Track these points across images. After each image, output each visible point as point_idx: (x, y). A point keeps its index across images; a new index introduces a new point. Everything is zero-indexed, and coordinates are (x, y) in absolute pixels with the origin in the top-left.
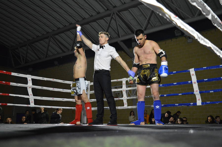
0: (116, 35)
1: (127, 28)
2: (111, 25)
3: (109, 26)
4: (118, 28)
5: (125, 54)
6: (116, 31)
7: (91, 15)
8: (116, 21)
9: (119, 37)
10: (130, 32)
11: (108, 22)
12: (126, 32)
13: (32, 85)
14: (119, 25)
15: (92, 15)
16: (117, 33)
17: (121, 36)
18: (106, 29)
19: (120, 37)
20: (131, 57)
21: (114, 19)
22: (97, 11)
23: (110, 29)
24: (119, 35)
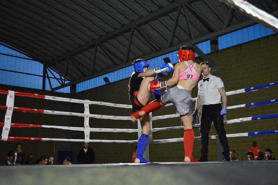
0: (188, 37)
3: (177, 24)
4: (190, 27)
6: (186, 31)
7: (150, 11)
8: (185, 16)
9: (192, 39)
10: (206, 30)
11: (175, 21)
14: (190, 21)
15: (152, 11)
16: (189, 33)
17: (194, 37)
18: (171, 29)
21: (183, 14)
22: (159, 5)
23: (178, 28)
24: (191, 36)
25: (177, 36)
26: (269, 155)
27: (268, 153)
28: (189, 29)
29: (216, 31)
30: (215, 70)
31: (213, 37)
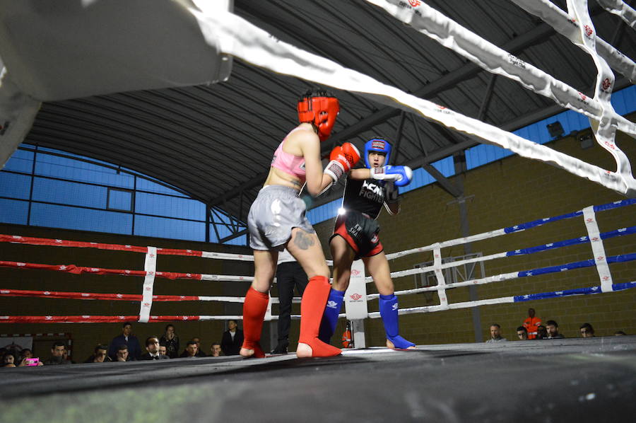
0: (418, 153)
1: (439, 134)
2: (403, 133)
3: (401, 135)
4: (420, 137)
5: (442, 190)
6: (416, 143)
7: (360, 117)
8: (413, 122)
9: (424, 155)
10: (447, 142)
11: (398, 127)
12: (438, 142)
14: (421, 129)
15: (362, 118)
16: (419, 147)
17: (428, 152)
18: (393, 141)
19: (426, 153)
20: (455, 197)
21: (408, 118)
22: (372, 107)
23: (403, 141)
24: (423, 152)
25: (403, 152)
26: (553, 330)
27: (551, 328)
28: (419, 138)
29: (462, 141)
30: (464, 201)
31: (457, 151)
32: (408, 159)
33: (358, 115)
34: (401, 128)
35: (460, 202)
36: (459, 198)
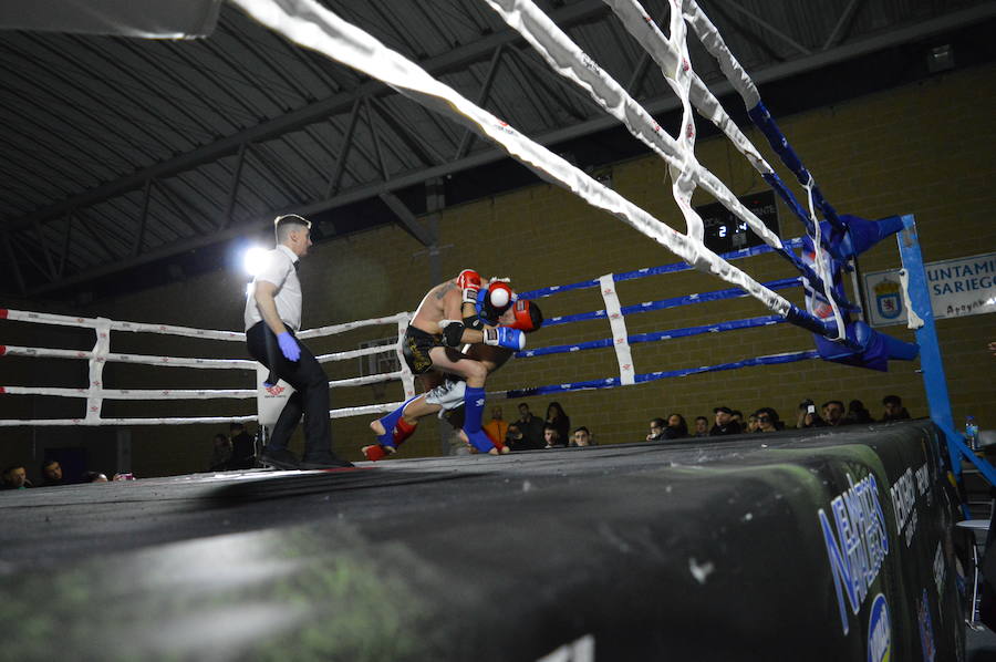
0: (376, 174)
1: (409, 149)
2: (354, 141)
3: (350, 144)
4: (380, 152)
6: (372, 160)
7: (286, 108)
8: (369, 126)
9: (384, 178)
10: (416, 161)
11: (347, 134)
12: (403, 159)
13: (110, 352)
14: (382, 140)
15: (290, 109)
16: (378, 167)
17: (391, 175)
18: (337, 153)
19: (387, 177)
20: (425, 245)
21: (362, 119)
22: (306, 93)
23: (353, 152)
24: (381, 172)
25: (351, 170)
28: (378, 153)
29: (440, 164)
30: (437, 253)
31: (432, 178)
32: (357, 181)
33: (283, 105)
34: (351, 135)
35: (432, 254)
36: (431, 248)
